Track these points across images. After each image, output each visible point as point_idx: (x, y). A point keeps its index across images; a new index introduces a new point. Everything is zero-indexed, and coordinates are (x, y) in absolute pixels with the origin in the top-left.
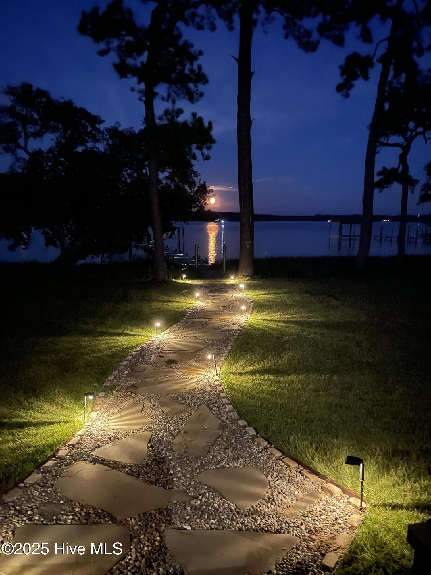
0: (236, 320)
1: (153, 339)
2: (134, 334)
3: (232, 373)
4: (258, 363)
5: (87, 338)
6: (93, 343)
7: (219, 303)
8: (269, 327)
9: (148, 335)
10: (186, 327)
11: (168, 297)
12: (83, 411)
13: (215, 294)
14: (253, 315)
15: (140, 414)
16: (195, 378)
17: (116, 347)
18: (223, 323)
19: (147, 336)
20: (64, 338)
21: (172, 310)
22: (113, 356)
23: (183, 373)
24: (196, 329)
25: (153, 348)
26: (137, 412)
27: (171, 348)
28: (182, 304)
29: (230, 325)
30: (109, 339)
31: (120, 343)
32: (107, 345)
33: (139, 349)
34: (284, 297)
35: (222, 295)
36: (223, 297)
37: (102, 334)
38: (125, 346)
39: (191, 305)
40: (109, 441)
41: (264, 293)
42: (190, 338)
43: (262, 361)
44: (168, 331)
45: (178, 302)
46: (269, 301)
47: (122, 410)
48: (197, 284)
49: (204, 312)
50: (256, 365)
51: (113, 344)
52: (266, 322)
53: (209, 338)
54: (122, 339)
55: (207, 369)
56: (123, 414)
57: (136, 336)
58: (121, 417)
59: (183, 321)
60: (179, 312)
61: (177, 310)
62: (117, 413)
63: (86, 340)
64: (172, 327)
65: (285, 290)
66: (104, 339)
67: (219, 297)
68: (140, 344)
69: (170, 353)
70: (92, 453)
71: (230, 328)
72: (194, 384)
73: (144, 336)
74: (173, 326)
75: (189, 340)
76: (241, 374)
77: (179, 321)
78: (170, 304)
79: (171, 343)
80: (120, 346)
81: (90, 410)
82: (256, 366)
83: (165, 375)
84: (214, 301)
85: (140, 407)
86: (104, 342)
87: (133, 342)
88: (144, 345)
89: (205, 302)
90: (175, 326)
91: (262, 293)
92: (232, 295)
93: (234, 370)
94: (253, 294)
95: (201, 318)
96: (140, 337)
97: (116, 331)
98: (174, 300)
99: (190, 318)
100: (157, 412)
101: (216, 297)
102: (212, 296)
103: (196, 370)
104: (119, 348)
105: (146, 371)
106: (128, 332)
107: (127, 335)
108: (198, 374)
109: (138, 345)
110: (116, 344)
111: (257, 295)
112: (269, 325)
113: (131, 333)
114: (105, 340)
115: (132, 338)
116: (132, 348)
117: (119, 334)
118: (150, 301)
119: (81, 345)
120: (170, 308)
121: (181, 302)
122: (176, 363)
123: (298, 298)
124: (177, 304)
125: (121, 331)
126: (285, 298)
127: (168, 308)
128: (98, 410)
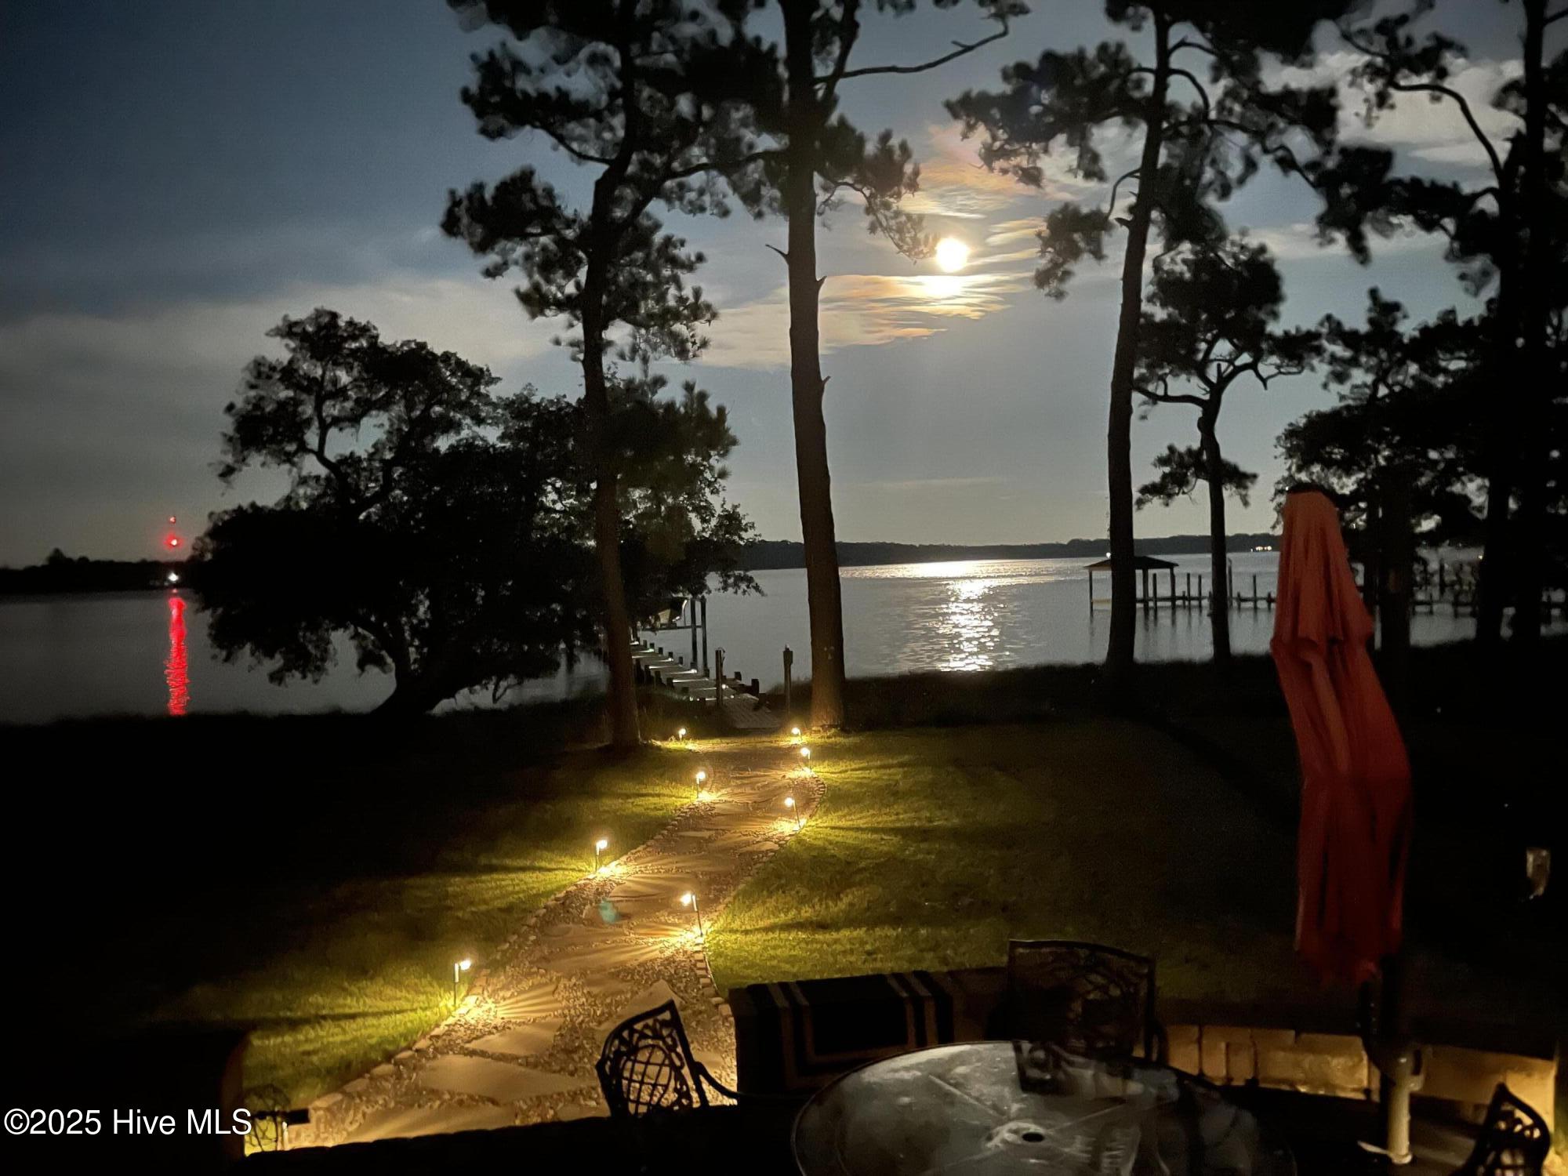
0: (775, 829)
1: (591, 877)
2: (555, 867)
3: (730, 932)
4: (786, 913)
5: (457, 879)
6: (469, 887)
7: (751, 794)
8: (837, 842)
9: (584, 869)
10: (664, 850)
11: (639, 784)
12: (452, 993)
13: (746, 774)
14: (814, 818)
15: (551, 998)
16: (661, 942)
17: (518, 892)
18: (745, 838)
19: (580, 871)
20: (411, 881)
21: (643, 814)
22: (509, 909)
23: (641, 934)
24: (685, 853)
25: (589, 894)
26: (546, 994)
27: (625, 891)
28: (667, 800)
29: (758, 842)
30: (503, 880)
31: (524, 887)
32: (498, 891)
33: (562, 894)
34: (897, 774)
35: (762, 776)
36: (762, 779)
37: (491, 869)
38: (534, 891)
39: (686, 801)
40: (495, 1031)
41: (857, 766)
42: (667, 871)
43: (796, 908)
44: (624, 858)
45: (658, 795)
46: (860, 785)
47: (520, 993)
48: (711, 750)
49: (712, 815)
50: (782, 915)
51: (510, 889)
52: (837, 832)
53: (706, 869)
54: (531, 877)
55: (687, 926)
56: (519, 998)
57: (557, 872)
58: (517, 1002)
59: (660, 837)
60: (657, 819)
61: (652, 813)
62: (510, 998)
63: (456, 884)
64: (634, 851)
65: (906, 758)
66: (492, 879)
67: (752, 780)
68: (565, 886)
69: (622, 901)
70: (467, 1045)
71: (755, 847)
72: (657, 952)
73: (573, 870)
74: (639, 849)
75: (664, 876)
76: (746, 932)
77: (652, 838)
78: (639, 801)
79: (628, 884)
80: (524, 891)
81: (464, 993)
82: (782, 918)
83: (604, 938)
84: (740, 791)
85: (551, 988)
86: (493, 884)
87: (551, 883)
88: (572, 888)
89: (719, 794)
90: (640, 848)
91: (854, 766)
92: (783, 773)
93: (735, 925)
94: (832, 770)
95: (700, 830)
96: (566, 873)
97: (520, 863)
98: (651, 791)
99: (676, 831)
100: (579, 994)
101: (746, 781)
102: (737, 778)
103: (667, 930)
104: (521, 895)
105: (571, 934)
106: (543, 864)
107: (541, 869)
108: (669, 935)
109: (559, 889)
110: (517, 888)
111: (840, 772)
112: (839, 839)
113: (549, 866)
114: (495, 882)
115: (550, 876)
116: (547, 894)
117: (523, 869)
118: (596, 795)
119: (447, 891)
120: (637, 810)
121: (664, 795)
122: (629, 918)
123: (926, 775)
124: (655, 800)
125: (528, 863)
126: (898, 777)
127: (634, 809)
128: (479, 994)
